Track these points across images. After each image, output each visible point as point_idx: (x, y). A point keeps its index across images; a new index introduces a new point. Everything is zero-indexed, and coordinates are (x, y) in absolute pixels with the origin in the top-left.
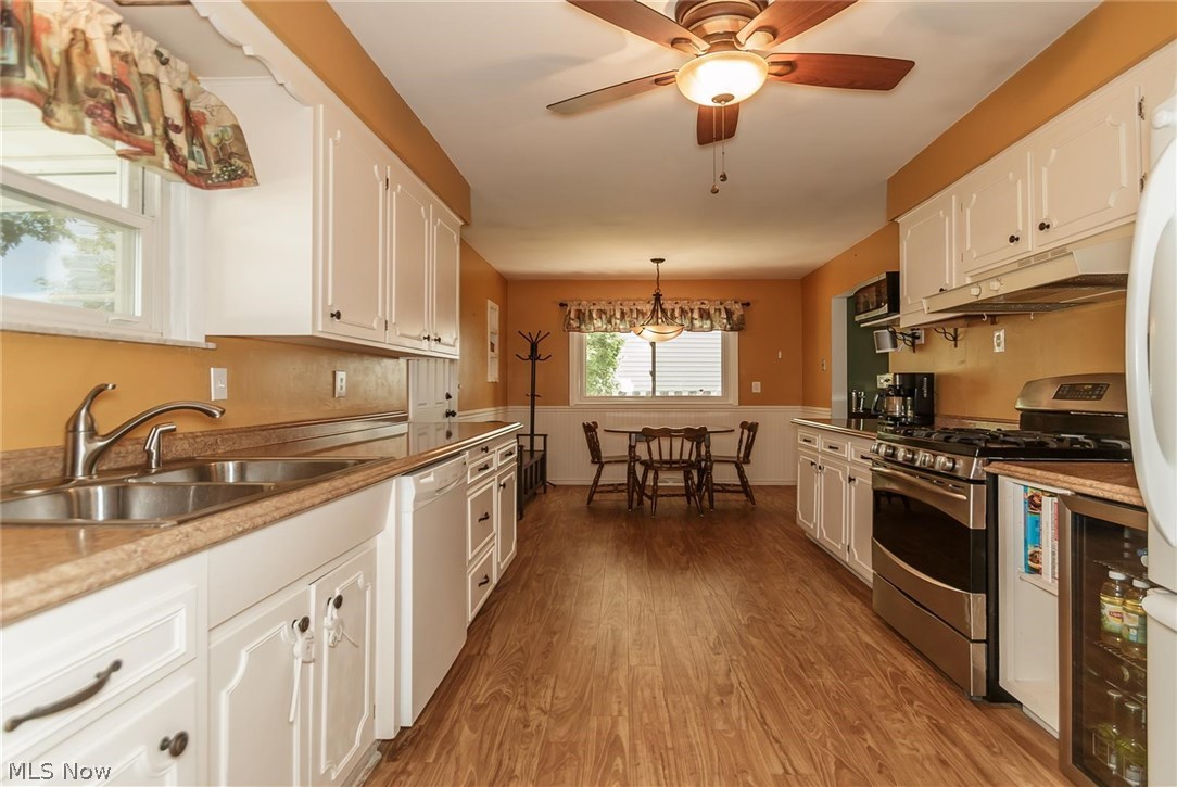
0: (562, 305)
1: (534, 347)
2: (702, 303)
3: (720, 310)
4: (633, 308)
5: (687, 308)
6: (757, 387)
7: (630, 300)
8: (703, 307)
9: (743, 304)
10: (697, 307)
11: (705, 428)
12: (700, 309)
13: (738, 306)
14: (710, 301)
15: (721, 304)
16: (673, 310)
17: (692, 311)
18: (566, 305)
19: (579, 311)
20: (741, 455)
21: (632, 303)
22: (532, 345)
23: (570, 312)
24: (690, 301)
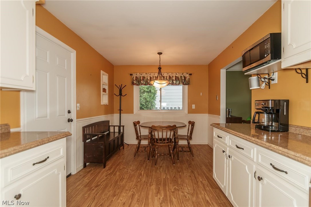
0: (131, 75)
1: (121, 91)
2: (176, 74)
3: (182, 77)
4: (154, 76)
5: (171, 76)
6: (194, 107)
7: (153, 73)
8: (176, 75)
9: (189, 74)
10: (174, 76)
11: (175, 126)
12: (175, 76)
13: (188, 75)
14: (179, 73)
15: (182, 74)
16: (167, 77)
17: (173, 77)
18: (132, 75)
19: (136, 77)
20: (189, 135)
21: (153, 74)
22: (120, 90)
23: (133, 77)
24: (172, 73)
